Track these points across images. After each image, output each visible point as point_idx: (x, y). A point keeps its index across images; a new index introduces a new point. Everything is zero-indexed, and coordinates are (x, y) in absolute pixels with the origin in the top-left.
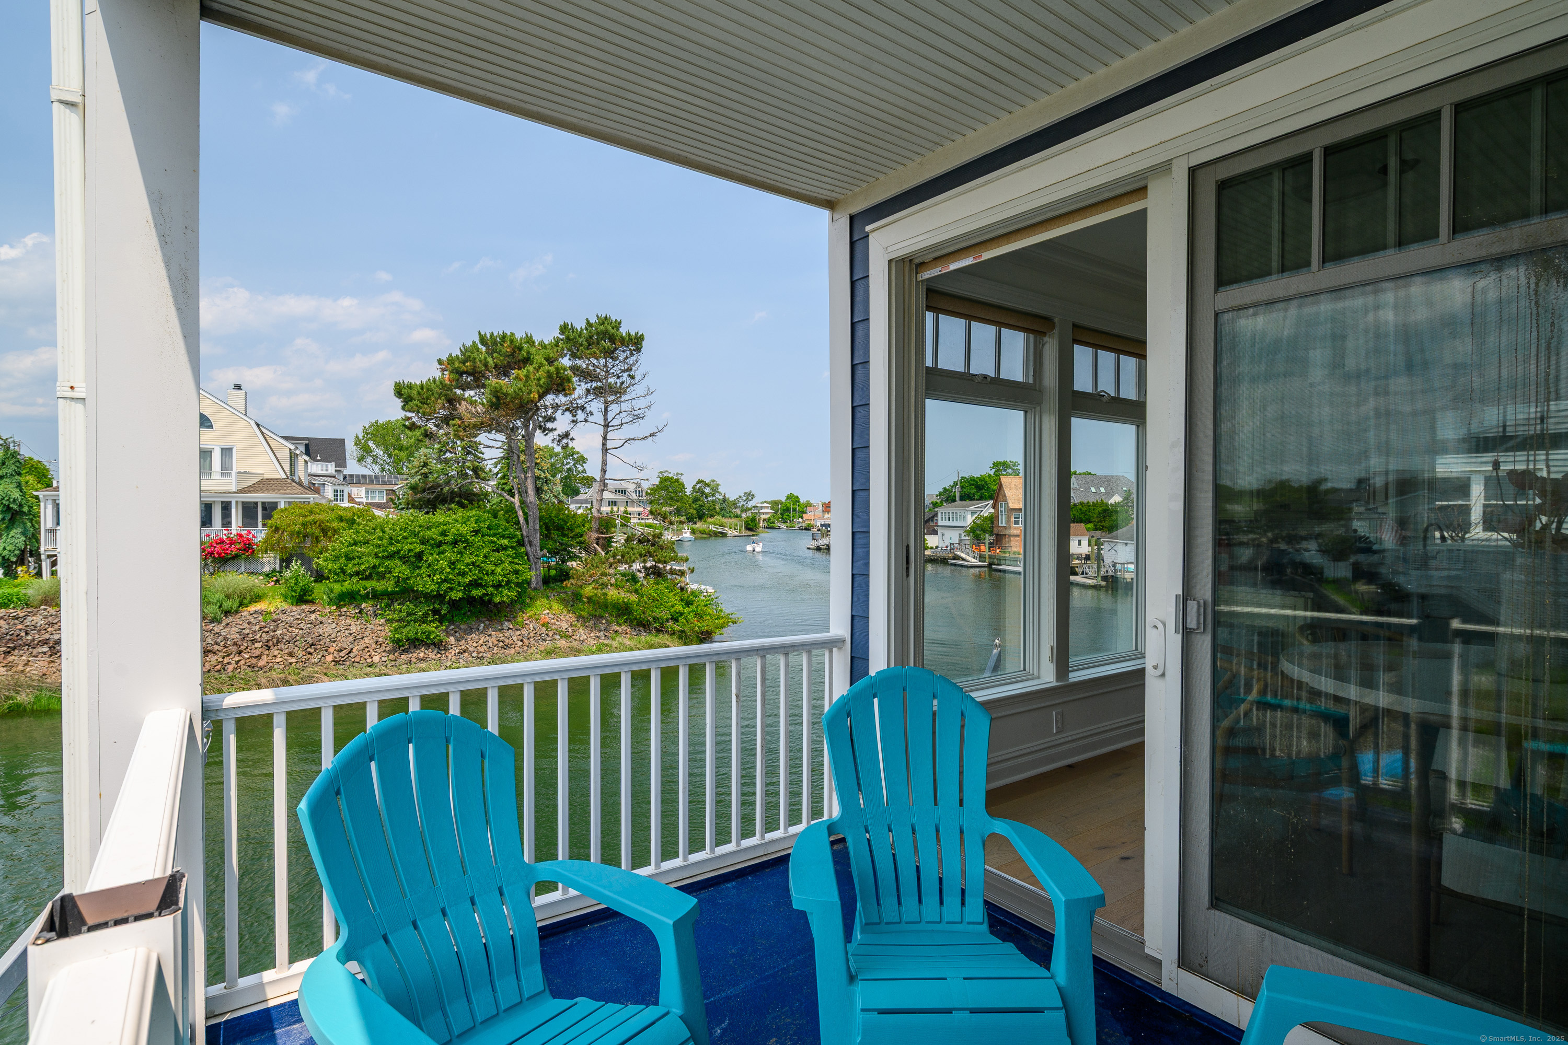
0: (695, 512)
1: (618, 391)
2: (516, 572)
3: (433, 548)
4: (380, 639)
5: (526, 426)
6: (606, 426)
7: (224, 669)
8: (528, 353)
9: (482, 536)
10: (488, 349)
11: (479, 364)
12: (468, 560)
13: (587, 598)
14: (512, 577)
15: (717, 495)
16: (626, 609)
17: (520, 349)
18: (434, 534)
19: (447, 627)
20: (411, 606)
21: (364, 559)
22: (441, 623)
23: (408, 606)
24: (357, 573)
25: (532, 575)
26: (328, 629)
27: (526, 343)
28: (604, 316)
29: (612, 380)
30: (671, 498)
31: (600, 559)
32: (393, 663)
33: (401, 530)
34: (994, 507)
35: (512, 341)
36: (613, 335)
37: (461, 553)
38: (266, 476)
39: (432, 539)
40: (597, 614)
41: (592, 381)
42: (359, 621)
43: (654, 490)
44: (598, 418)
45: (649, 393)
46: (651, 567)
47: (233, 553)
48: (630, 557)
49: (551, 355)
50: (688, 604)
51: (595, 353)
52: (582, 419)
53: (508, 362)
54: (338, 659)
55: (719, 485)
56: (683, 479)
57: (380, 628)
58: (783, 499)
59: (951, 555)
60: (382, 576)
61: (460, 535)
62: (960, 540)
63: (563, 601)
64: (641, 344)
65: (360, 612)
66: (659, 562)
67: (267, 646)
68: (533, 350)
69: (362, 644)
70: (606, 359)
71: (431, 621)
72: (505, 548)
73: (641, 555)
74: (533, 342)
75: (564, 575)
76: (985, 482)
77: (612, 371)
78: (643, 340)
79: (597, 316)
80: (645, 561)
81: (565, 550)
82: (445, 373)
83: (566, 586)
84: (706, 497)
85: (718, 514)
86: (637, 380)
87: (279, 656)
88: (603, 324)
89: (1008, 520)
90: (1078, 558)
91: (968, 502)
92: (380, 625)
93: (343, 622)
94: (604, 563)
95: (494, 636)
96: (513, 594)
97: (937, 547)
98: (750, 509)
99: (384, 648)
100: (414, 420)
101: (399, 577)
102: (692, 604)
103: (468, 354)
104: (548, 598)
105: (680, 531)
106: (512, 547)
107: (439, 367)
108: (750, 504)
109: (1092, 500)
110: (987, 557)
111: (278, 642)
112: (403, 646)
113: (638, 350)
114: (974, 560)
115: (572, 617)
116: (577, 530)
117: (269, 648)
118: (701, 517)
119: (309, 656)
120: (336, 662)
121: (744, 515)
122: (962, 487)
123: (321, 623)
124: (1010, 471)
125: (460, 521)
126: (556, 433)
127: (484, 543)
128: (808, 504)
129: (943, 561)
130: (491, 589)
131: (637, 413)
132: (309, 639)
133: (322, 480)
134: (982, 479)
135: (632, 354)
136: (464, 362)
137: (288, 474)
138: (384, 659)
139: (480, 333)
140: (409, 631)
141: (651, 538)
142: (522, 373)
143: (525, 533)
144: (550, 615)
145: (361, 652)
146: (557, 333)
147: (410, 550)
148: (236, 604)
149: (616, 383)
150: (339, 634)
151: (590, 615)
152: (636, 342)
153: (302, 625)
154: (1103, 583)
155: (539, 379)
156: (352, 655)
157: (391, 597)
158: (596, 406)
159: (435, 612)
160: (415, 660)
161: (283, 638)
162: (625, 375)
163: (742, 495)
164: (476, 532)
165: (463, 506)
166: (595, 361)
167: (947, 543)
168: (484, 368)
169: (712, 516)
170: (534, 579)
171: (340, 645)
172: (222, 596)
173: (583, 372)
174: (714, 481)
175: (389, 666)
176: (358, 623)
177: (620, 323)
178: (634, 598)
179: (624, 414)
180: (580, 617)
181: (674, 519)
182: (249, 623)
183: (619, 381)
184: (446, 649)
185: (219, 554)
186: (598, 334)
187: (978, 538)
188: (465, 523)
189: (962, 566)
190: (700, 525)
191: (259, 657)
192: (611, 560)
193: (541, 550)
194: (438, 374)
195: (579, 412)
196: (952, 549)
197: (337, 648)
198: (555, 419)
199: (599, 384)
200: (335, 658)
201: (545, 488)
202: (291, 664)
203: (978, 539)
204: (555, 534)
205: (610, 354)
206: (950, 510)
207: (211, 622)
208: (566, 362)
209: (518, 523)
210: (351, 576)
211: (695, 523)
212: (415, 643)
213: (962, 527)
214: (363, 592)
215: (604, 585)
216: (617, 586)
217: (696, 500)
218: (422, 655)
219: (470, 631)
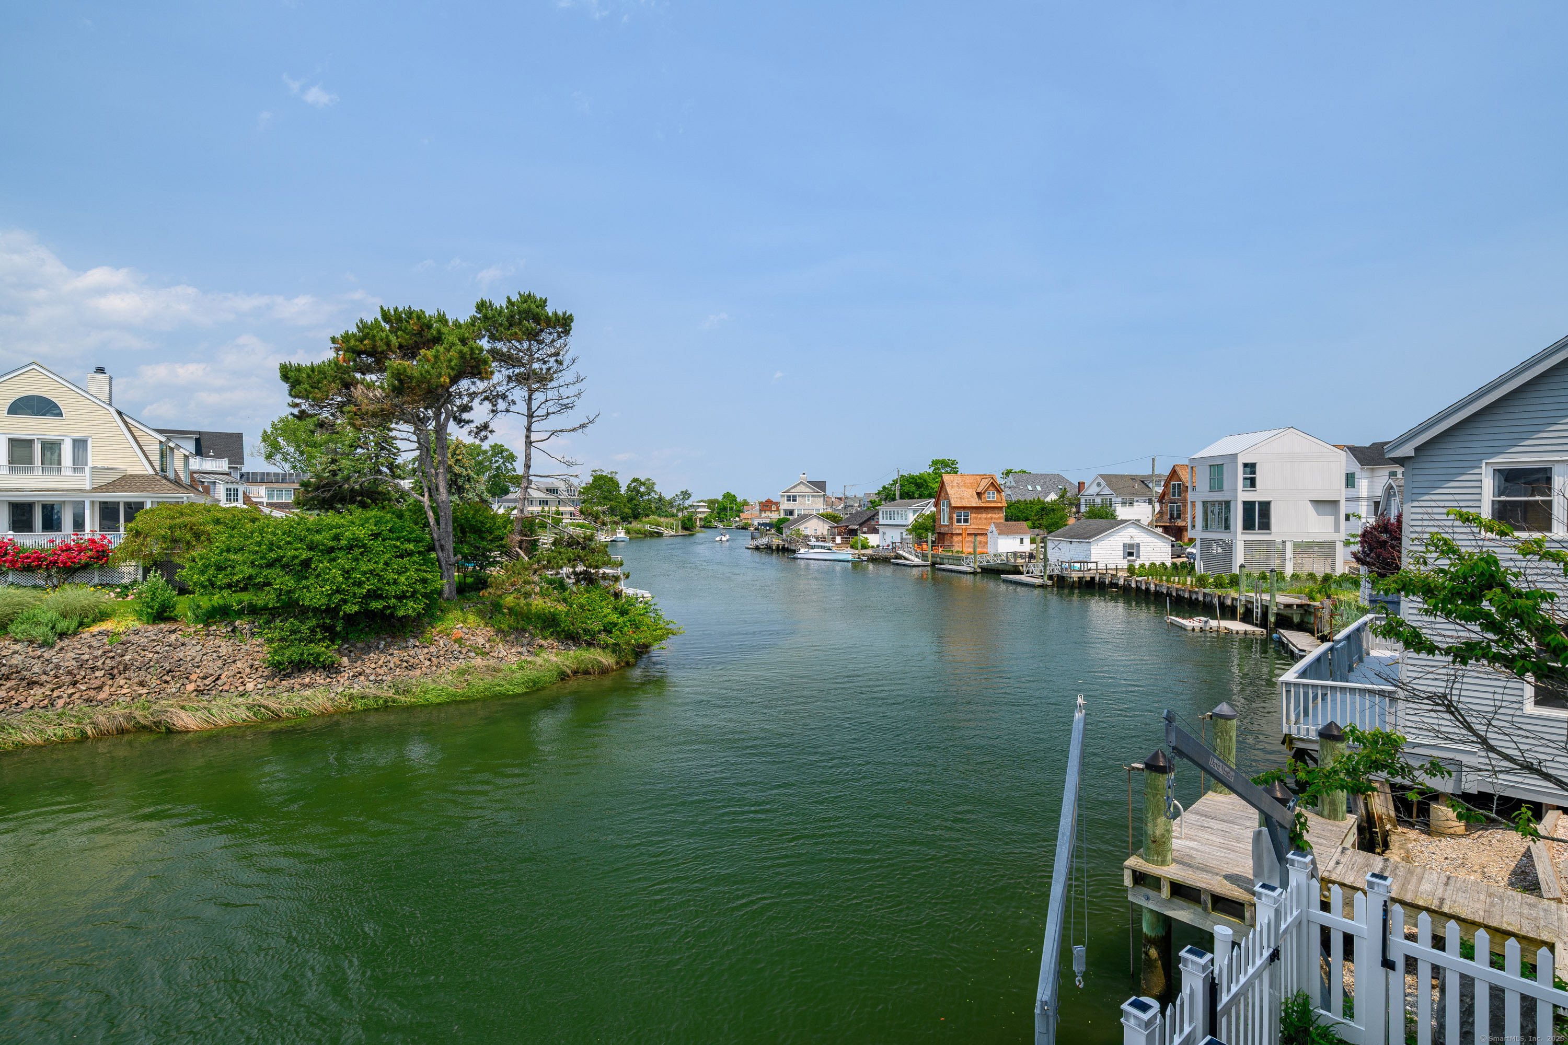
0: (629, 511)
1: (544, 379)
2: (424, 581)
3: (323, 554)
4: (256, 663)
5: (437, 416)
6: (530, 416)
7: (52, 705)
8: (439, 332)
9: (383, 540)
10: (391, 326)
11: (379, 343)
12: (364, 568)
13: (508, 609)
14: (419, 587)
15: (653, 494)
16: (553, 620)
17: (429, 327)
18: (324, 538)
19: (340, 646)
20: (296, 623)
21: (238, 568)
22: (333, 642)
23: (292, 623)
24: (229, 586)
25: (445, 583)
26: (192, 651)
27: (436, 322)
28: (527, 293)
29: (536, 366)
30: (605, 498)
31: (523, 564)
32: (271, 691)
33: (284, 534)
34: (936, 505)
35: (419, 318)
36: (537, 314)
37: (357, 560)
38: (129, 472)
39: (323, 545)
40: (519, 626)
41: (514, 367)
42: (232, 641)
43: (588, 489)
44: (522, 407)
45: (579, 380)
46: (581, 573)
47: (83, 562)
48: (557, 563)
49: (467, 335)
50: (623, 613)
51: (516, 333)
52: (504, 409)
53: (416, 342)
54: (202, 688)
55: (654, 484)
56: (618, 478)
57: (257, 649)
58: (720, 498)
59: (893, 554)
60: (261, 587)
61: (356, 539)
62: (902, 539)
63: (481, 614)
64: (569, 326)
65: (233, 631)
66: (590, 566)
67: (111, 674)
68: (445, 330)
69: (234, 668)
70: (530, 341)
71: (320, 640)
72: (410, 554)
73: (569, 561)
74: (447, 321)
75: (482, 583)
76: (925, 481)
77: (536, 355)
78: (572, 320)
79: (520, 294)
80: (574, 567)
81: (483, 555)
82: (340, 353)
83: (484, 596)
84: (641, 497)
85: (653, 513)
86: (565, 367)
87: (126, 686)
88: (526, 302)
89: (951, 518)
90: (1021, 557)
91: (907, 501)
92: (257, 646)
93: (211, 643)
94: (527, 569)
95: (397, 655)
96: (420, 607)
97: (878, 546)
98: (686, 508)
99: (261, 673)
100: (303, 407)
101: (281, 590)
102: (627, 614)
103: (366, 330)
104: (462, 609)
105: (614, 532)
106: (419, 553)
107: (333, 346)
108: (687, 503)
109: (1029, 498)
110: (930, 556)
111: (126, 668)
112: (284, 669)
113: (567, 332)
114: (917, 559)
115: (489, 631)
116: (497, 533)
117: (113, 677)
118: (636, 517)
119: (165, 685)
120: (199, 692)
121: (680, 515)
122: (902, 485)
123: (183, 645)
124: (949, 469)
125: (357, 523)
126: (473, 425)
127: (385, 548)
128: (745, 503)
129: (885, 560)
130: (393, 600)
131: (565, 402)
132: (166, 665)
133: (212, 478)
134: (921, 477)
135: (559, 337)
136: (361, 341)
137: (158, 469)
138: (260, 686)
139: (382, 308)
140: (292, 653)
141: (581, 540)
142: (430, 353)
143: (435, 536)
144: (464, 630)
145: (231, 679)
146: (473, 312)
147: (296, 557)
148: (74, 624)
149: (541, 369)
150: (205, 657)
151: (510, 628)
152: (564, 324)
153: (158, 648)
154: (1050, 583)
155: (450, 361)
156: (219, 682)
157: (272, 613)
158: (519, 394)
159: (325, 628)
160: (298, 687)
161: (132, 664)
162: (553, 359)
163: (679, 493)
164: (376, 536)
165: (364, 506)
166: (517, 344)
167: (889, 541)
168: (385, 348)
169: (647, 516)
170: (446, 588)
171: (205, 670)
172: (55, 615)
173: (503, 354)
174: (649, 479)
175: (265, 694)
176: (229, 644)
177: (545, 301)
178: (562, 607)
179: (550, 403)
180: (499, 631)
181: (608, 519)
182: (90, 647)
183: (545, 367)
184: (338, 672)
185: (65, 563)
186: (520, 312)
187: (919, 537)
188: (362, 525)
189: (904, 565)
190: (635, 525)
191: (100, 688)
192: (536, 566)
193: (455, 555)
194: (331, 355)
195: (500, 401)
196: (894, 548)
197: (201, 675)
198: (471, 408)
199: (522, 369)
200: (198, 686)
201: (467, 486)
202: (141, 695)
203: (920, 539)
204: (471, 537)
205: (533, 336)
206: (892, 509)
207: (40, 646)
208: (484, 343)
209: (427, 525)
210: (221, 588)
211: (630, 523)
212: (300, 666)
213: (904, 526)
214: (236, 607)
215: (527, 595)
216: (543, 595)
217: (631, 500)
218: (307, 680)
219: (368, 649)
